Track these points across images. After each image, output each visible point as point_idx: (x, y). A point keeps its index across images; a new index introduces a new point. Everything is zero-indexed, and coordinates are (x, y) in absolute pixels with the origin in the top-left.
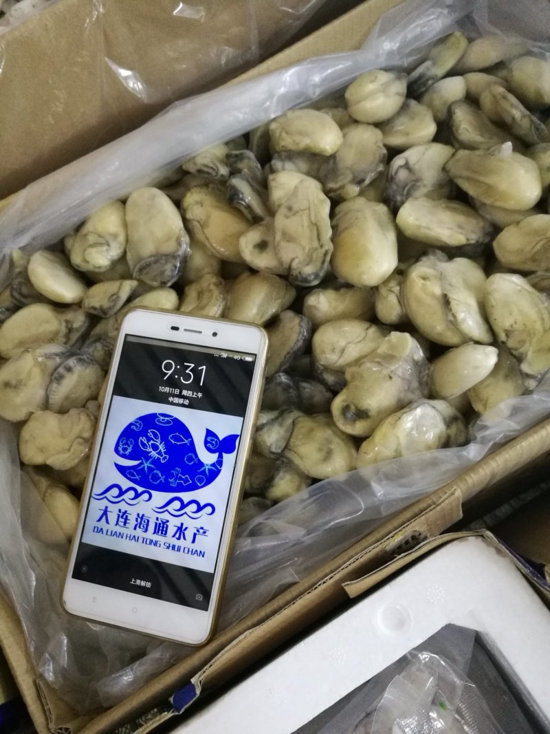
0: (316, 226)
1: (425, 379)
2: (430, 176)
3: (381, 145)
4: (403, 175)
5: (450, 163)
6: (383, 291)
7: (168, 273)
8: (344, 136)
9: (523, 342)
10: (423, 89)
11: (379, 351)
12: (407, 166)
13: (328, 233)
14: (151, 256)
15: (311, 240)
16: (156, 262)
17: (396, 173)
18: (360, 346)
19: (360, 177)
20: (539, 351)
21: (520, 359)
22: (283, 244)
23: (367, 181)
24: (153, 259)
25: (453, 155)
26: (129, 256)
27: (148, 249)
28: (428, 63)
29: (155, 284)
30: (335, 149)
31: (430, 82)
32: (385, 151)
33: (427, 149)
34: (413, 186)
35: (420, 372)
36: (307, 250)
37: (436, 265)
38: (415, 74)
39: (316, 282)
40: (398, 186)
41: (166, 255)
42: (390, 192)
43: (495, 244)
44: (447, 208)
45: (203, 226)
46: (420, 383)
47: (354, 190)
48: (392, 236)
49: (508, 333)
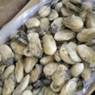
0: (38, 45)
1: (69, 73)
2: (59, 26)
3: (48, 21)
4: (54, 27)
5: (63, 22)
6: (55, 55)
7: (11, 62)
8: (40, 22)
9: (89, 60)
10: (54, 7)
11: (58, 70)
12: (54, 25)
13: (40, 46)
14: (7, 59)
15: (37, 48)
16: (8, 60)
17: (52, 27)
18: (54, 69)
19: (45, 30)
20: (93, 61)
21: (89, 64)
22: (32, 50)
23: (47, 30)
24: (7, 60)
25: (63, 19)
26: (3, 60)
27: (6, 58)
28: (54, 1)
29: (9, 65)
30: (39, 25)
31: (55, 5)
32: (49, 22)
33: (58, 20)
34: (57, 29)
35: (68, 73)
36: (37, 51)
37: (65, 46)
38: (52, 4)
39: (41, 57)
40: (53, 30)
41: (10, 58)
42: (52, 32)
43: (77, 37)
44: (65, 32)
45: (16, 50)
46: (69, 75)
47: (45, 33)
48: (54, 42)
49: (85, 58)
